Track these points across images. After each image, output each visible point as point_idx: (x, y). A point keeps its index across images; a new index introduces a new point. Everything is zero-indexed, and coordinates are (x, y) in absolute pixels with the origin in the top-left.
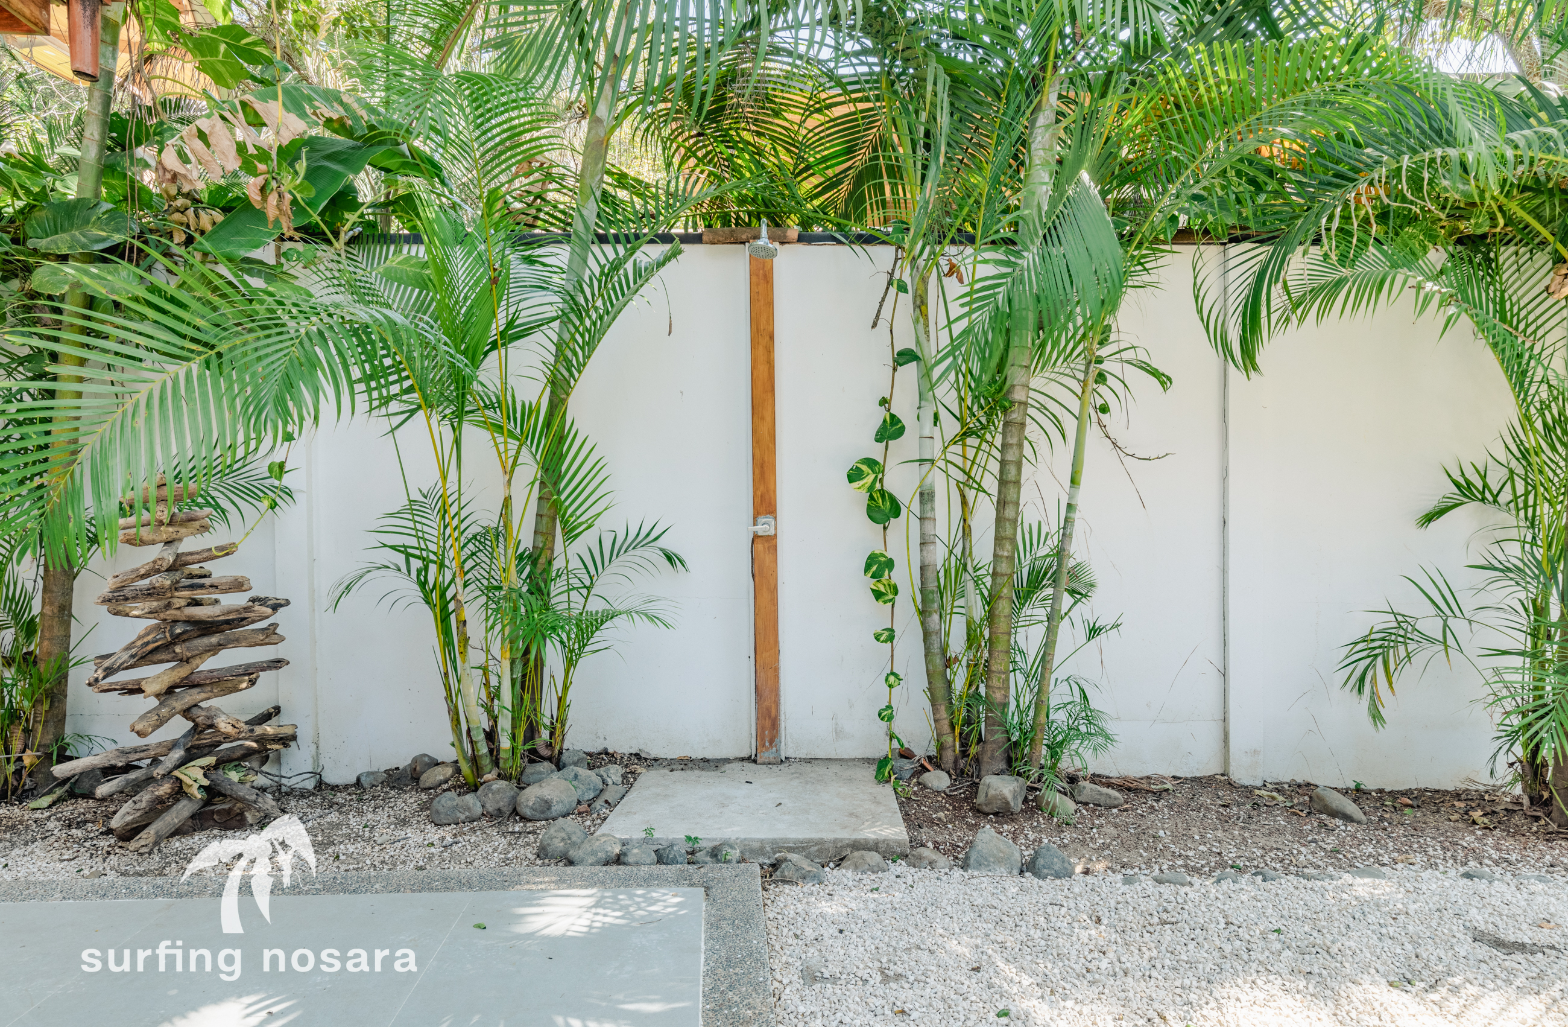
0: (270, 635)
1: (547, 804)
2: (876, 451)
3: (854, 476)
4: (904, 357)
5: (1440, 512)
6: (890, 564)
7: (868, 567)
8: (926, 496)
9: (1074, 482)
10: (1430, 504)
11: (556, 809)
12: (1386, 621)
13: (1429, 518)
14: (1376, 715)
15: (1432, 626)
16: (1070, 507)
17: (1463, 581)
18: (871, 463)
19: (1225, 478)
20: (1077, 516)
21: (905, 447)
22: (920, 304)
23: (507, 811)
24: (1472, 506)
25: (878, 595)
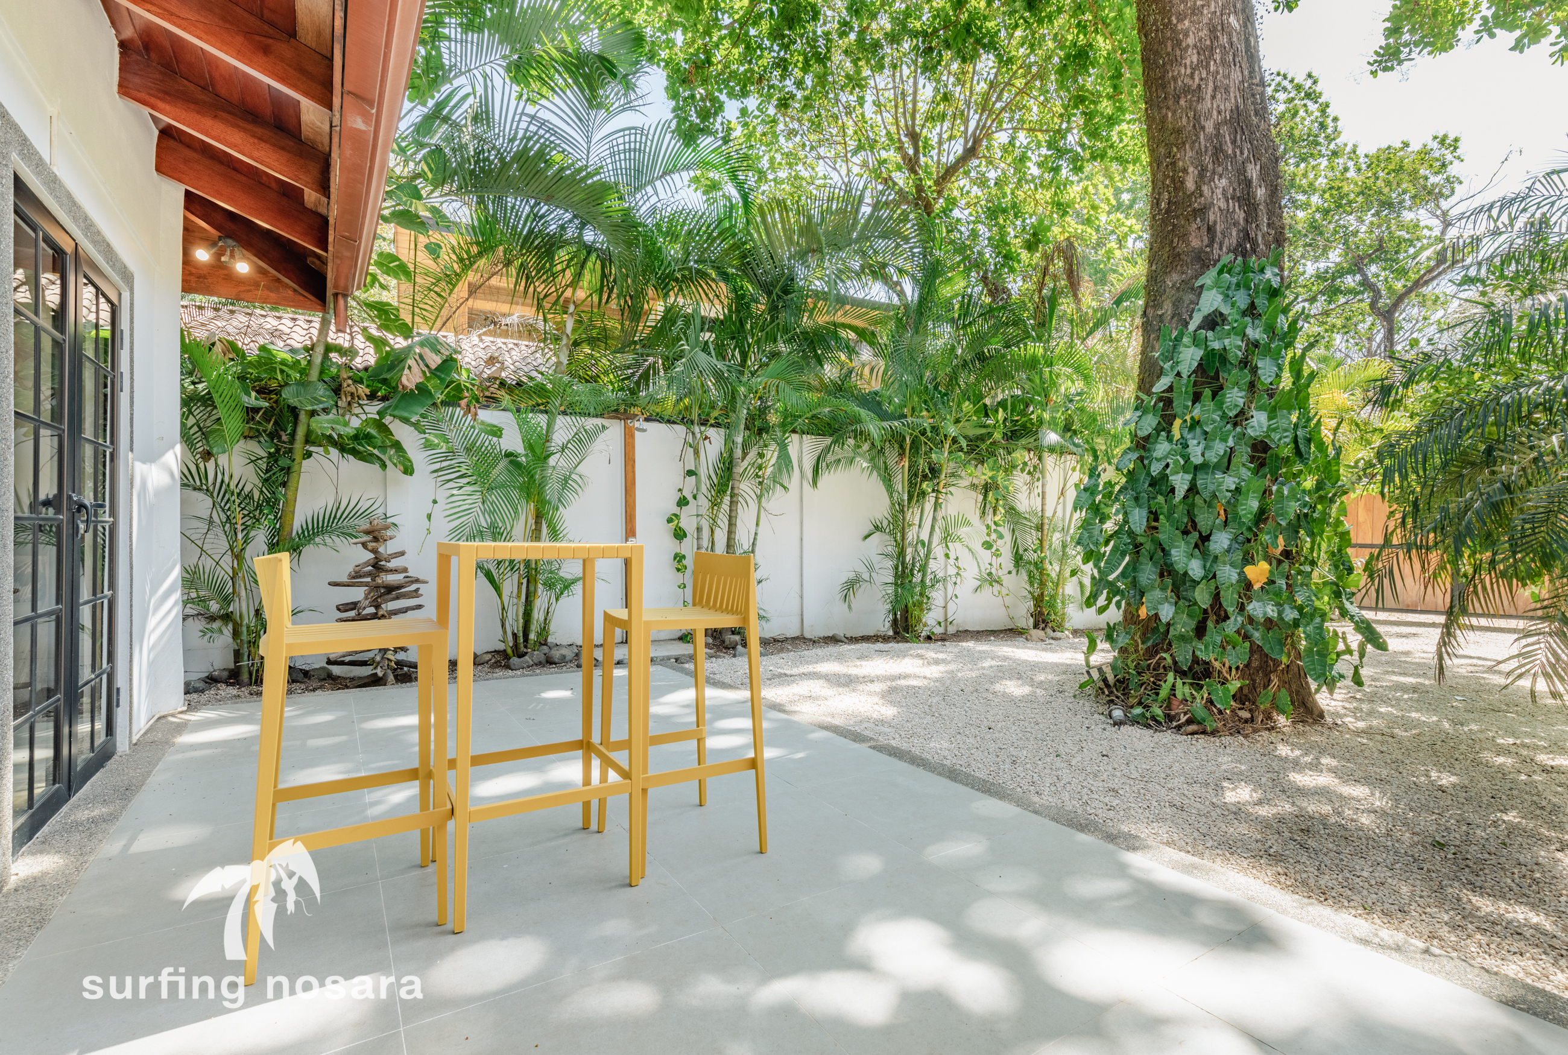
0: (416, 594)
1: (564, 657)
2: (676, 510)
3: (670, 521)
4: (690, 473)
5: (869, 535)
6: (684, 557)
7: (675, 558)
8: (699, 529)
9: (757, 525)
10: (866, 533)
11: (568, 658)
12: (852, 575)
13: (866, 537)
14: (850, 607)
15: (866, 576)
16: (756, 534)
17: (876, 559)
18: (676, 515)
19: (802, 523)
20: (758, 537)
21: (691, 508)
22: (696, 453)
23: (544, 661)
24: (878, 533)
25: (678, 570)
